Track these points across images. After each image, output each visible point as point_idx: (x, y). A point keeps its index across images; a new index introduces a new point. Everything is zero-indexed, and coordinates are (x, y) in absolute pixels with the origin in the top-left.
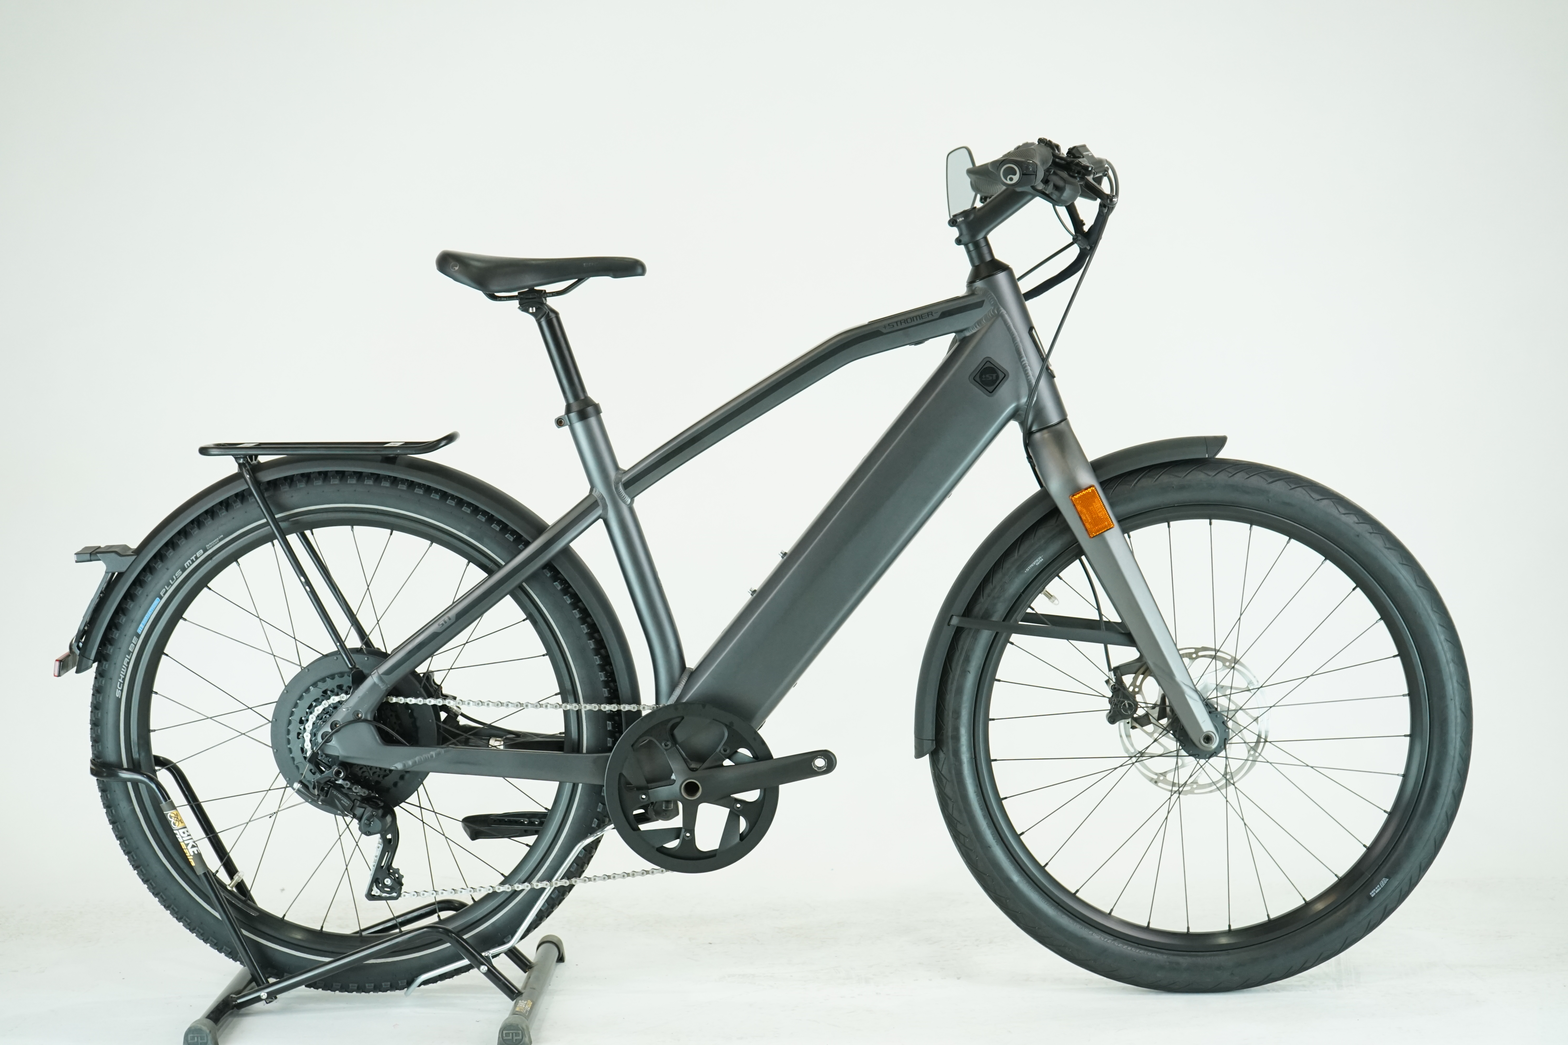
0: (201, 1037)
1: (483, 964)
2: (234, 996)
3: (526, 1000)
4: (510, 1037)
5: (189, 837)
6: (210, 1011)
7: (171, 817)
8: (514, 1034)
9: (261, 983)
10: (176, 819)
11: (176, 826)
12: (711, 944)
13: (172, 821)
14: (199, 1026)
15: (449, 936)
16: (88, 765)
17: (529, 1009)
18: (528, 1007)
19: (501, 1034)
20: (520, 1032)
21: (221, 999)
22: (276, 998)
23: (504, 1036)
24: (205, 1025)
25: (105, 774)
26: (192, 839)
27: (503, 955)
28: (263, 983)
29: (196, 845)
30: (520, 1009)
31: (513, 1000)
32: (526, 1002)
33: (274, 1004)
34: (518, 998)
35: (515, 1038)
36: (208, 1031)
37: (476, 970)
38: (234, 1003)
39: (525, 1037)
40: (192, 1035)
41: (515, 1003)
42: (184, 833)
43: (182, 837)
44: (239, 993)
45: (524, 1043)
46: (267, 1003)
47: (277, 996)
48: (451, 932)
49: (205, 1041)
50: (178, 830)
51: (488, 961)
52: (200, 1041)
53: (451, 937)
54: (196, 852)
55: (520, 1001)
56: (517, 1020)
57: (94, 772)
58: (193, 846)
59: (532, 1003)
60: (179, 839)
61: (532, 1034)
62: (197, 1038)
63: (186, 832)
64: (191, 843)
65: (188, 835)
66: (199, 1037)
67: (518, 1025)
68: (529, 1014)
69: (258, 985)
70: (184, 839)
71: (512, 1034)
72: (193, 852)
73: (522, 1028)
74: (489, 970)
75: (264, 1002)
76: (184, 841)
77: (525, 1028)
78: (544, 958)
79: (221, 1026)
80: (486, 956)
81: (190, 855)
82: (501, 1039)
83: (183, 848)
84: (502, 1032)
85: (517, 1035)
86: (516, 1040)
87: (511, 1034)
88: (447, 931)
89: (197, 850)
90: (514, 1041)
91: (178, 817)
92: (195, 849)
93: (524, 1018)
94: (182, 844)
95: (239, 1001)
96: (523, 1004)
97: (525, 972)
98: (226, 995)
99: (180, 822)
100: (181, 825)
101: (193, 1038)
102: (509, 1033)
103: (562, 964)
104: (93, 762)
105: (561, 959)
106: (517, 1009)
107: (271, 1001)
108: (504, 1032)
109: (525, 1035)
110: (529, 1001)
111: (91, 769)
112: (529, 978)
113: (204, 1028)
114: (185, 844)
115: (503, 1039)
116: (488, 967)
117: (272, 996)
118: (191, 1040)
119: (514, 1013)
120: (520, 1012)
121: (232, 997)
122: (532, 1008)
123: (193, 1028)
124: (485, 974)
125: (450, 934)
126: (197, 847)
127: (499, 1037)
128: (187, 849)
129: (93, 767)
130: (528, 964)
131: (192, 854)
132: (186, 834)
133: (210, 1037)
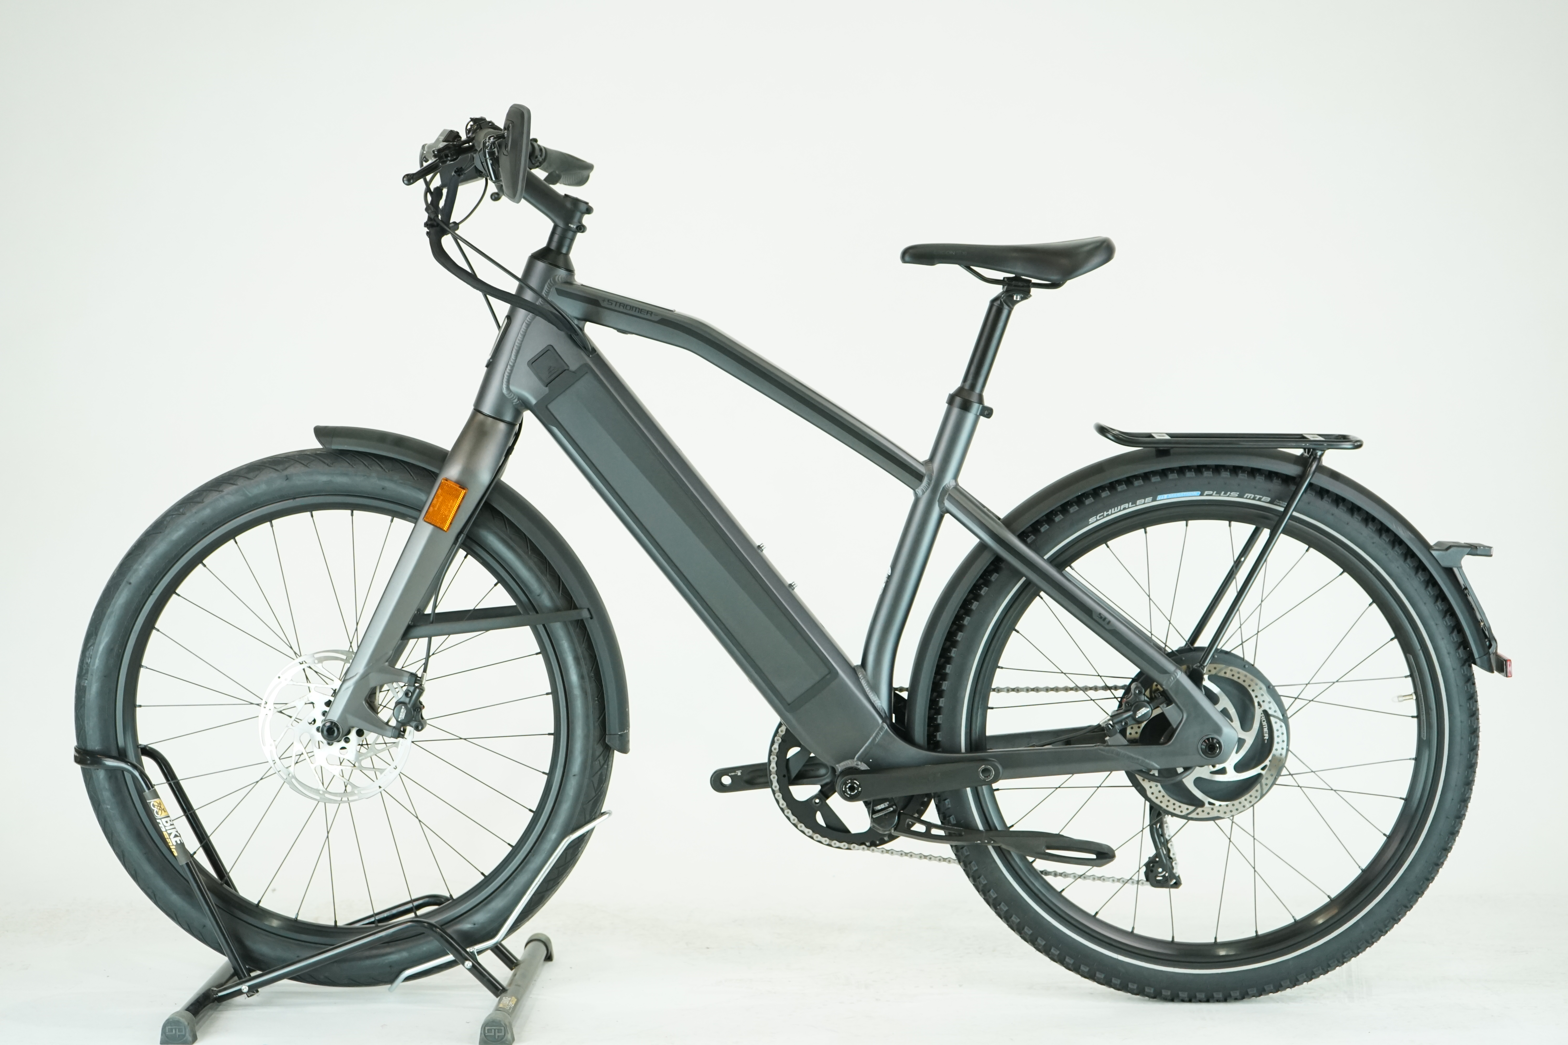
0: (179, 1029)
1: (467, 959)
2: (215, 989)
3: (511, 996)
4: (493, 1034)
5: (172, 827)
6: (190, 1003)
7: (154, 806)
8: (497, 1030)
9: (242, 976)
10: (159, 808)
11: (159, 815)
12: (708, 948)
13: (155, 809)
14: (178, 1018)
15: (433, 930)
16: (72, 753)
17: (513, 1005)
18: (512, 1004)
19: (483, 1030)
20: (503, 1028)
21: (203, 991)
22: (257, 991)
23: (486, 1032)
24: (183, 1017)
25: (89, 762)
26: (175, 828)
27: (489, 952)
28: (245, 976)
29: (179, 835)
30: (504, 1005)
31: (497, 996)
32: (510, 999)
33: (255, 998)
34: (503, 995)
35: (497, 1034)
36: (186, 1023)
37: (461, 966)
38: (215, 996)
39: (508, 1033)
40: (170, 1027)
41: (499, 1000)
42: (167, 822)
43: (165, 826)
44: (221, 986)
45: (506, 1040)
46: (248, 997)
47: (259, 990)
48: (436, 927)
49: (183, 1033)
50: (160, 819)
51: (472, 957)
52: (178, 1033)
53: (436, 932)
54: (179, 842)
55: (504, 998)
56: (499, 1016)
57: (78, 760)
58: (176, 836)
59: (516, 1000)
60: (161, 828)
61: (515, 1030)
62: (175, 1030)
63: (169, 821)
64: (174, 833)
65: (171, 825)
66: (177, 1030)
67: (500, 1021)
68: (512, 1011)
69: (240, 978)
70: (167, 828)
71: (495, 1030)
72: (176, 842)
73: (505, 1024)
74: (473, 966)
75: (245, 995)
76: (166, 831)
77: (507, 1024)
78: (531, 956)
79: (201, 1019)
80: (470, 952)
81: (173, 845)
82: (483, 1035)
83: (166, 837)
84: (485, 1028)
85: (499, 1031)
86: (498, 1036)
87: (493, 1030)
88: (431, 926)
89: (180, 840)
90: (497, 1038)
91: (161, 806)
92: (178, 839)
93: (507, 1015)
94: (165, 833)
95: (220, 994)
96: (508, 1001)
97: (512, 969)
98: (207, 988)
99: (163, 811)
100: (164, 814)
101: (171, 1030)
102: (491, 1030)
103: (550, 963)
104: (77, 750)
105: (549, 958)
106: (501, 1005)
107: (253, 995)
108: (487, 1028)
109: (508, 1032)
110: (513, 997)
111: (75, 757)
112: (515, 975)
113: (182, 1020)
114: (168, 833)
115: (485, 1035)
116: (473, 963)
117: (253, 990)
118: (169, 1032)
119: (498, 1009)
120: (504, 1008)
121: (212, 990)
122: (516, 1004)
123: (171, 1020)
124: (469, 970)
125: (434, 929)
126: (180, 836)
127: (481, 1034)
128: (170, 838)
129: (77, 755)
130: (515, 961)
131: (175, 844)
132: (169, 823)
133: (188, 1030)
